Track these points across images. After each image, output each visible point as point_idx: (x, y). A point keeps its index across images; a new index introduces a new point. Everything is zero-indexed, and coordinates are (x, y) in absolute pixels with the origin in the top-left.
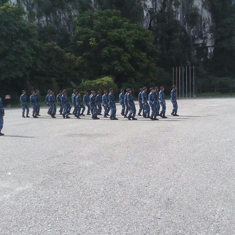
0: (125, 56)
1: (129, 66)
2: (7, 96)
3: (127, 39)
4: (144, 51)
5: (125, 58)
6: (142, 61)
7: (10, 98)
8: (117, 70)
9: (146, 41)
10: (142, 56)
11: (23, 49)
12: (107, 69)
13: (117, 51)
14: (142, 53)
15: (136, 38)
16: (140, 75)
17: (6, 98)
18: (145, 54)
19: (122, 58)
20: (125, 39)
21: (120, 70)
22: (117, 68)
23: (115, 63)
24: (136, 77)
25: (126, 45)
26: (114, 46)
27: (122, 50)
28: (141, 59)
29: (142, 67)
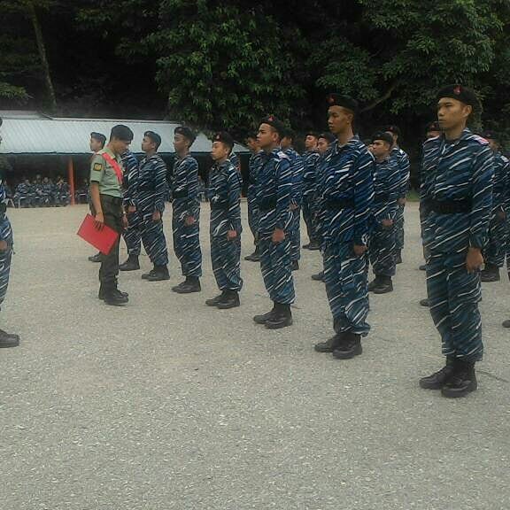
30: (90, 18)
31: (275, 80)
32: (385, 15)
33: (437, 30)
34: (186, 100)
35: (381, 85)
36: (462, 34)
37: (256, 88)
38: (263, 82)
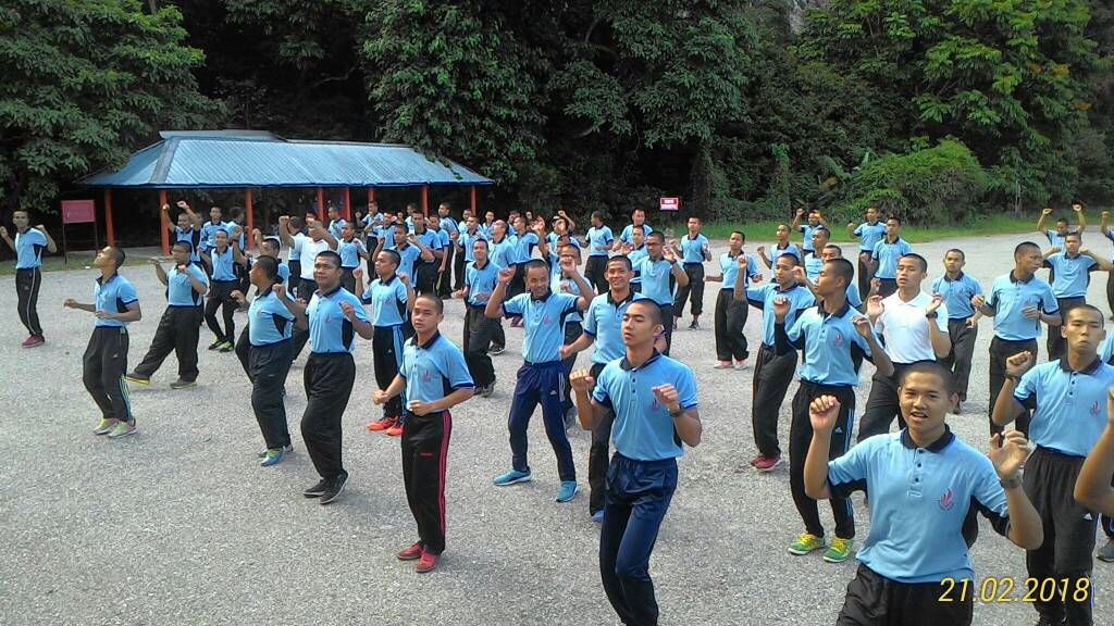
0: (1005, 74)
1: (1017, 111)
2: (668, 201)
3: (1016, 17)
4: (1059, 61)
5: (1007, 81)
6: (1052, 93)
7: (675, 207)
8: (975, 122)
9: (1070, 26)
10: (1054, 74)
12: (939, 119)
13: (981, 58)
14: (1053, 65)
15: (1042, 16)
16: (1038, 138)
17: (663, 207)
18: (1063, 69)
19: (996, 80)
20: (1008, 18)
21: (988, 121)
22: (979, 114)
23: (972, 97)
24: (1028, 143)
25: (1010, 36)
26: (965, 41)
27: (996, 53)
28: (1052, 86)
29: (1051, 111)
30: (247, 9)
31: (518, 105)
32: (641, 42)
33: (696, 61)
34: (420, 119)
35: (634, 114)
36: (717, 69)
37: (503, 112)
38: (507, 105)
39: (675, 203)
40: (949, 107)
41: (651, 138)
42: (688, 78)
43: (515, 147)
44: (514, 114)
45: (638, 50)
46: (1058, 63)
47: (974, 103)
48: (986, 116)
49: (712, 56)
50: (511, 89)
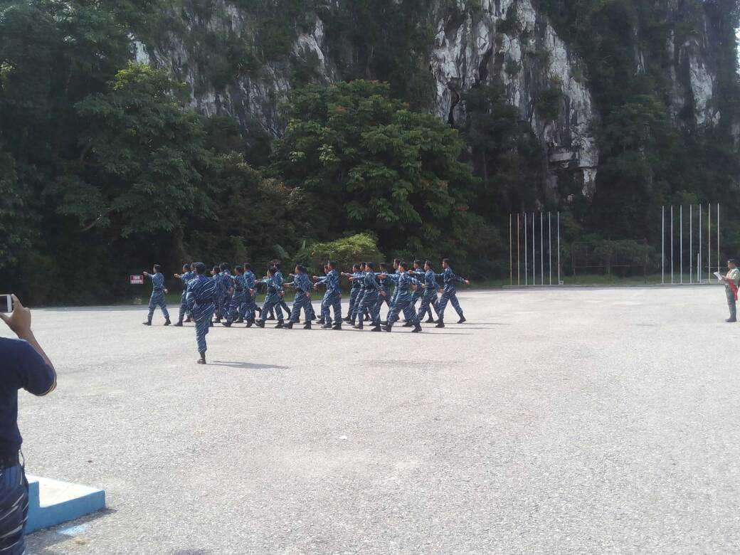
0: (401, 187)
1: (411, 212)
2: (136, 277)
3: (406, 148)
4: (442, 178)
5: (402, 191)
6: (437, 199)
7: (141, 282)
8: (383, 220)
9: (447, 154)
10: (438, 187)
11: (174, 167)
12: (360, 218)
13: (383, 176)
14: (438, 182)
15: (425, 148)
16: (432, 231)
17: (133, 282)
18: (445, 183)
19: (394, 191)
20: (401, 148)
21: (390, 219)
22: (384, 214)
23: (379, 203)
24: (425, 235)
25: (402, 161)
26: (375, 165)
27: (394, 172)
28: (436, 195)
29: (438, 212)
31: (16, 206)
32: (114, 162)
33: (156, 178)
35: (114, 215)
36: (174, 182)
39: (141, 279)
40: (366, 210)
41: (127, 231)
42: (151, 188)
43: (14, 239)
44: (12, 213)
45: (111, 168)
46: (441, 179)
47: (381, 207)
48: (388, 216)
49: (168, 172)
50: (11, 195)
